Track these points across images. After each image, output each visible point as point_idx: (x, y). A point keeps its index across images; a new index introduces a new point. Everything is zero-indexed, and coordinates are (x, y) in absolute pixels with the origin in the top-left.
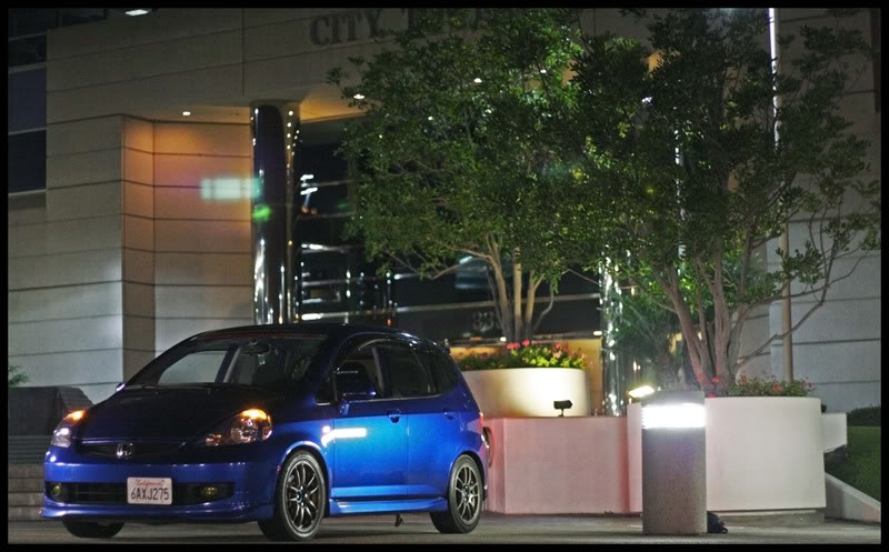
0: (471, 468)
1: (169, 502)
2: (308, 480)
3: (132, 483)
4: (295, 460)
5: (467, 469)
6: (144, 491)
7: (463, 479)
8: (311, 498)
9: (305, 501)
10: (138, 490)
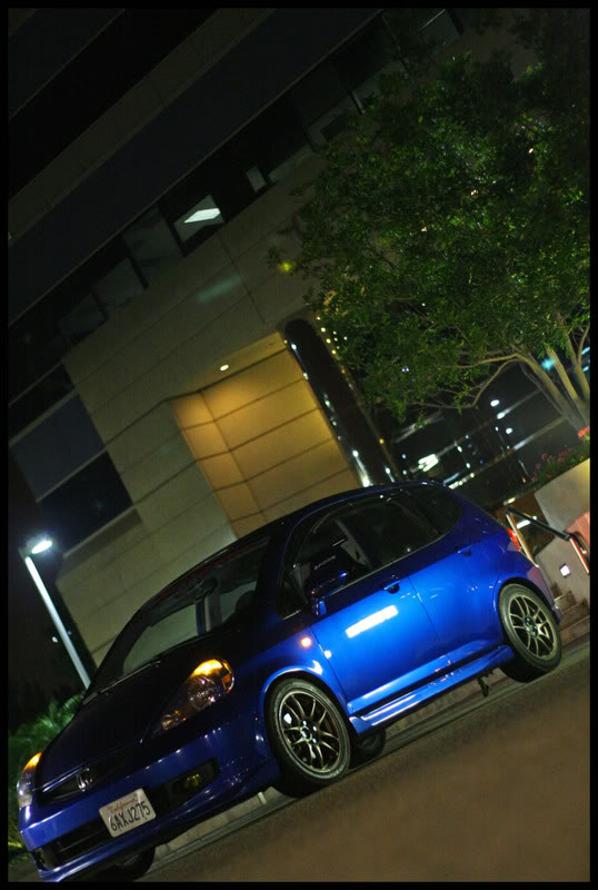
0: (523, 596)
1: (153, 815)
2: (308, 711)
3: (107, 814)
4: (279, 696)
5: (519, 599)
6: (122, 816)
7: (518, 612)
8: (323, 727)
9: (316, 735)
10: (116, 818)
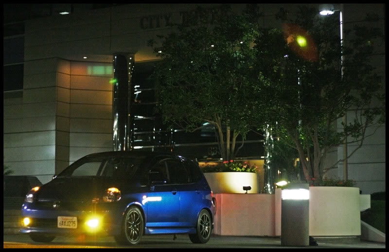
0: (207, 215)
1: (76, 227)
3: (60, 219)
4: (131, 210)
5: (205, 216)
6: (65, 222)
7: (203, 220)
8: (137, 227)
9: (134, 228)
10: (62, 222)
